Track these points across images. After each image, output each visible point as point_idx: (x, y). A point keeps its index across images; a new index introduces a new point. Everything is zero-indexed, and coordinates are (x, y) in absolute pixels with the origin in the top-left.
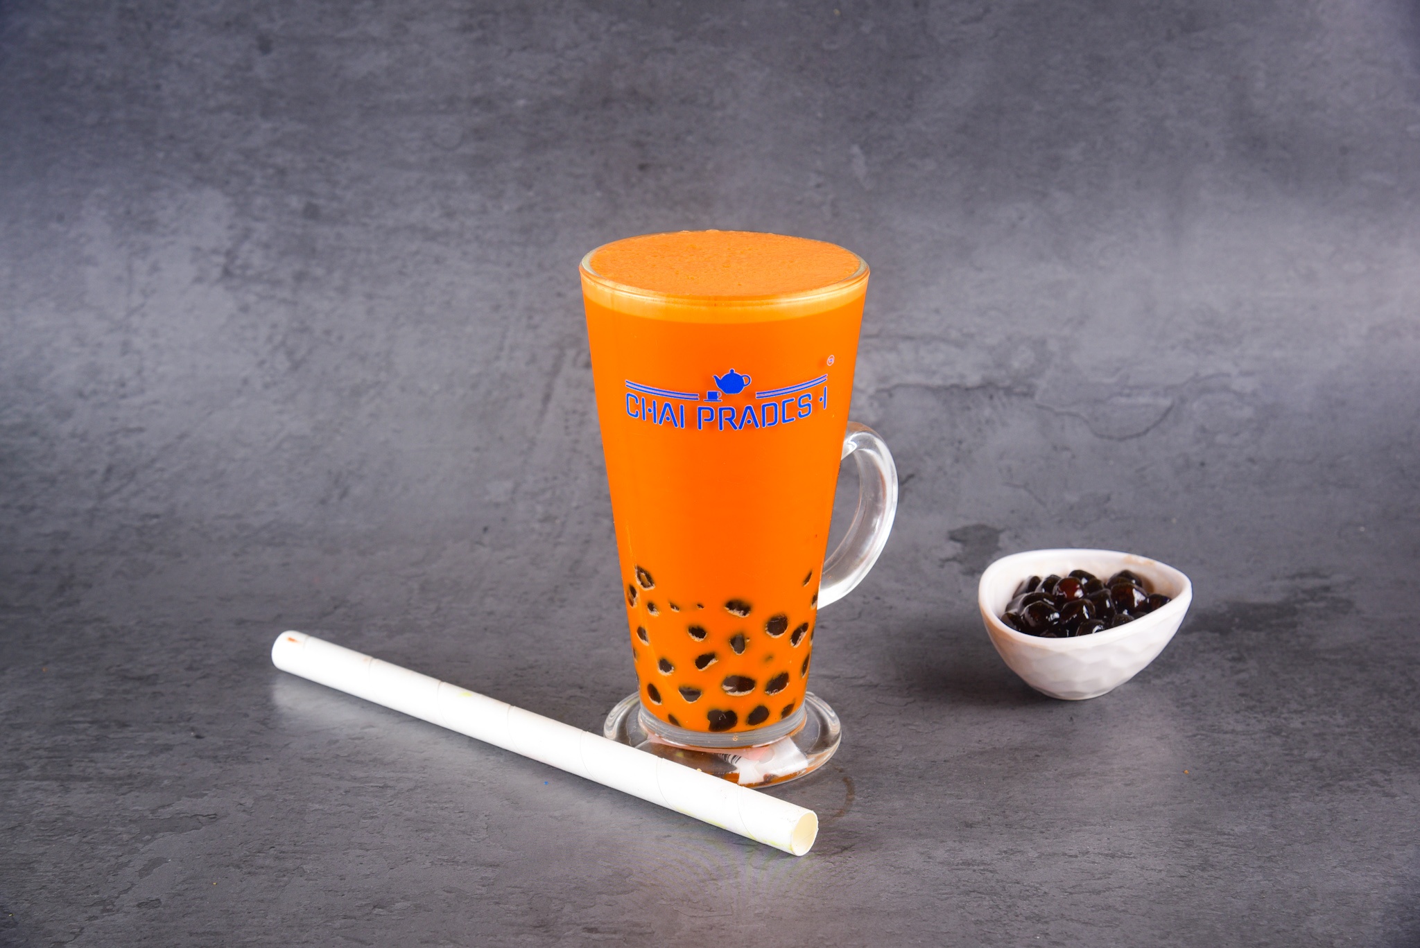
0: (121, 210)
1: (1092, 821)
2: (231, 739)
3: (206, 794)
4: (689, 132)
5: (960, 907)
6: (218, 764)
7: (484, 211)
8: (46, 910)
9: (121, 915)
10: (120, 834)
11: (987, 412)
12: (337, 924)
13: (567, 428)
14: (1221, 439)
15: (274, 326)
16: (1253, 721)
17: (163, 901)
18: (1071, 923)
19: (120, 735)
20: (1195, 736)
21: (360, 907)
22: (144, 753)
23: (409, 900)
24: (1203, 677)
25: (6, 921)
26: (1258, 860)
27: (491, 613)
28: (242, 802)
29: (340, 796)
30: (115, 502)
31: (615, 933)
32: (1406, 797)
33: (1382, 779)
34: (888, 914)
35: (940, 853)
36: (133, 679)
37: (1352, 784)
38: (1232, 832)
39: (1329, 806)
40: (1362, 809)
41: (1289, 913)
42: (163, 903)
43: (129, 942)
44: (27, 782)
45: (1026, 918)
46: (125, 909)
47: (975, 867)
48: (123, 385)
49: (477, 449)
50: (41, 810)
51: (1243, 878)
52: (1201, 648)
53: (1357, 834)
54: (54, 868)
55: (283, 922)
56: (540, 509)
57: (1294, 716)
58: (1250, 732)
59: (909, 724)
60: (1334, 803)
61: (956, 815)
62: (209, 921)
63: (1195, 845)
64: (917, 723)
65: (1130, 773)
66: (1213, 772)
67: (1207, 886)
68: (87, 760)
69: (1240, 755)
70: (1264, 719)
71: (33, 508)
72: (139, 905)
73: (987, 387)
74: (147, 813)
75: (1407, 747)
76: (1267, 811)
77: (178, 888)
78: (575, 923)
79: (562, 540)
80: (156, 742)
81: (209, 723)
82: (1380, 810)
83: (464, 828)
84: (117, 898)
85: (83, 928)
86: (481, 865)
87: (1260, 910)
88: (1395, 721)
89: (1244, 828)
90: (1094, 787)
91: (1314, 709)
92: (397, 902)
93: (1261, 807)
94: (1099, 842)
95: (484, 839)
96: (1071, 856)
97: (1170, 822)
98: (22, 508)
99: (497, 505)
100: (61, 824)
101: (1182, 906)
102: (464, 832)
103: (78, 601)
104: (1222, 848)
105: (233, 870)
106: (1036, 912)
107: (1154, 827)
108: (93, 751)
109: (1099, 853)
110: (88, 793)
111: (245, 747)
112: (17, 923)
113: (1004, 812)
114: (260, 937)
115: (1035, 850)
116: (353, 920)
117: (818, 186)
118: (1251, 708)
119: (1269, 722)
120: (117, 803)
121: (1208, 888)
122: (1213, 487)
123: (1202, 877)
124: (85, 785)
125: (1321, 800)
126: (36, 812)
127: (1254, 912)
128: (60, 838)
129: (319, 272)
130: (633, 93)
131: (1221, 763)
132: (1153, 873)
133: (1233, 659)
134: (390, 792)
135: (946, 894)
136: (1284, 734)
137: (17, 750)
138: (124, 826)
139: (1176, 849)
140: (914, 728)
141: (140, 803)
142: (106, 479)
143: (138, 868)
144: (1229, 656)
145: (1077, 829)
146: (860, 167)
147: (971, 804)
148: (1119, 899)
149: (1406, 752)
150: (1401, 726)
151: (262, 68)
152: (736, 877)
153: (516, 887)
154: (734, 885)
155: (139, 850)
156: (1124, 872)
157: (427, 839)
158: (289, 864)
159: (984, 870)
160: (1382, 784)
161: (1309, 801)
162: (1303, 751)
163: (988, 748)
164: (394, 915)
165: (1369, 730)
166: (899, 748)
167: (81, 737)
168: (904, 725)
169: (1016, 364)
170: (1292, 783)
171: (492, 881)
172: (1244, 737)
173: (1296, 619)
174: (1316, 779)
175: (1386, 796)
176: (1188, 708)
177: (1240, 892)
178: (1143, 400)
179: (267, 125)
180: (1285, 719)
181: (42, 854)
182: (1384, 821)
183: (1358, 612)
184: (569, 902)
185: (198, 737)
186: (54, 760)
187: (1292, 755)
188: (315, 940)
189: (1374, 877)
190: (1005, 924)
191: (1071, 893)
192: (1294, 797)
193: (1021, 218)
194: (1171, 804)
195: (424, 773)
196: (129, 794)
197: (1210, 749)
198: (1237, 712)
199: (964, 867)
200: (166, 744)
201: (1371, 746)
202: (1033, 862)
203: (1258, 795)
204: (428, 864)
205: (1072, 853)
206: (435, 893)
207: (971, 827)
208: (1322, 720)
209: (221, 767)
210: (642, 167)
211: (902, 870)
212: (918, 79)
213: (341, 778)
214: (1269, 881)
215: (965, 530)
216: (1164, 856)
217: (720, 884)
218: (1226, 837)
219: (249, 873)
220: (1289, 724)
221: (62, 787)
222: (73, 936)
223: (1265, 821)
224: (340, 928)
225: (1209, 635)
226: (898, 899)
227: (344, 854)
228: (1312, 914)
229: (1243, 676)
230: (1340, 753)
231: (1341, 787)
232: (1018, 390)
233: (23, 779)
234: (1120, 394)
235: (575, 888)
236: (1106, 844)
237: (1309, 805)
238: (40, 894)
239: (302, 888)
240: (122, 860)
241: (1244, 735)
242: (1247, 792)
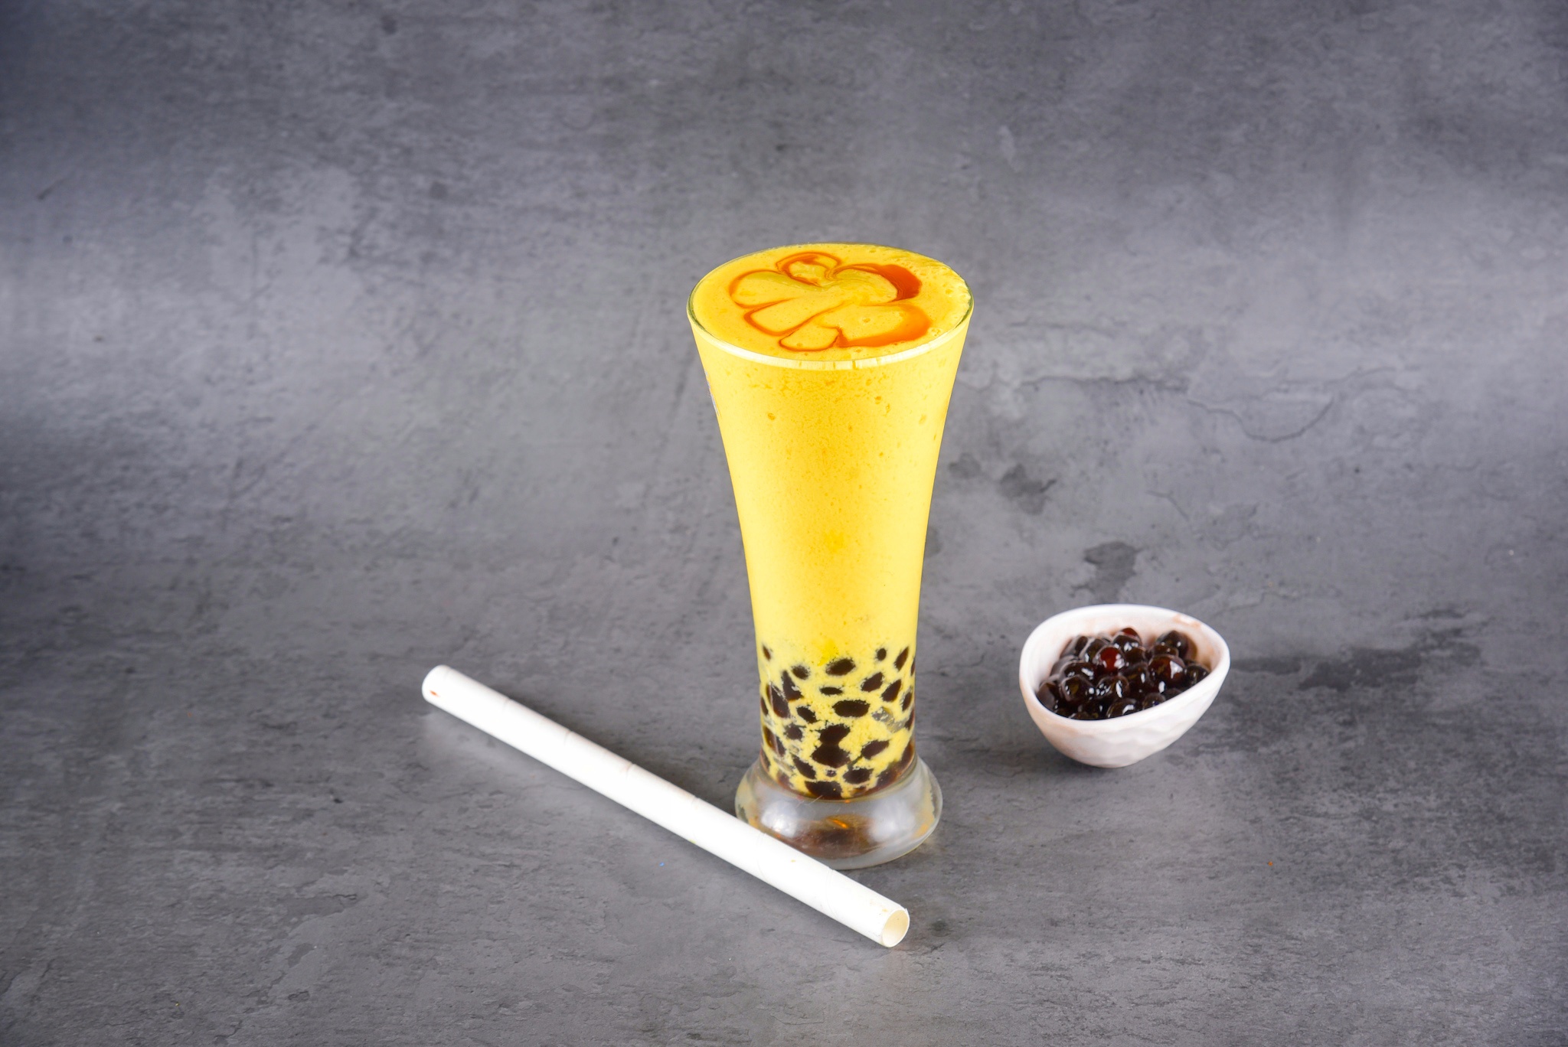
0: (245, 189)
1: (1171, 920)
2: (368, 805)
3: (346, 871)
4: (830, 113)
5: (1032, 1018)
6: (356, 835)
7: (616, 192)
8: (208, 1000)
9: (274, 1008)
10: (269, 915)
11: (1136, 409)
12: (467, 1023)
13: (700, 422)
14: (1379, 441)
15: (402, 309)
16: (1347, 802)
17: (311, 993)
18: (1131, 1039)
19: (264, 797)
20: (1287, 819)
21: (488, 1005)
22: (288, 818)
23: (531, 999)
24: (1310, 745)
25: (173, 1011)
26: (1318, 969)
27: (618, 650)
28: (379, 881)
29: (470, 876)
30: (246, 502)
31: (716, 1040)
32: (1474, 897)
33: (1457, 875)
34: (966, 1025)
35: (1023, 956)
36: (274, 727)
37: (1426, 881)
38: (1300, 937)
39: (1398, 907)
40: (1428, 911)
41: (1333, 1031)
42: (311, 996)
43: (283, 1038)
44: (182, 852)
45: (1091, 1032)
46: (278, 1001)
47: (1053, 973)
48: (250, 370)
49: (609, 446)
50: (197, 885)
51: (1299, 990)
52: (1315, 708)
53: (1417, 941)
54: (213, 951)
55: (418, 1020)
56: (671, 516)
57: (1389, 796)
58: (1343, 816)
59: (1013, 800)
60: (1404, 904)
61: (1044, 911)
62: (353, 1018)
63: (1262, 951)
64: (1021, 799)
65: (1217, 864)
66: (1297, 864)
67: (1264, 999)
68: (235, 826)
69: (1325, 844)
70: (1359, 799)
71: (166, 508)
72: (290, 998)
73: (1138, 380)
74: (293, 891)
75: (1490, 837)
76: (1338, 912)
77: (324, 979)
78: (680, 1028)
79: (692, 555)
80: (299, 806)
81: (347, 784)
82: (1445, 912)
83: (583, 916)
84: (270, 988)
85: (241, 1022)
86: (598, 960)
87: (1307, 1027)
88: (1486, 804)
89: (1312, 931)
90: (1179, 880)
91: (1410, 787)
92: (521, 1001)
93: (1334, 907)
94: (1173, 945)
95: (601, 930)
96: (1144, 962)
97: (1244, 924)
98: (155, 507)
99: (628, 511)
100: (215, 902)
101: (1237, 1021)
102: (583, 922)
103: (216, 626)
104: (1287, 954)
105: (372, 960)
106: (1102, 1025)
107: (1229, 930)
108: (240, 815)
109: (1171, 959)
110: (239, 865)
111: (381, 815)
112: (183, 1013)
113: (1090, 908)
114: (398, 1036)
115: (1112, 954)
116: (481, 1020)
117: (965, 167)
118: (1348, 786)
119: (1363, 803)
120: (266, 877)
121: (1264, 1001)
122: (1364, 497)
123: (1261, 988)
124: (235, 856)
125: (1392, 900)
126: (192, 887)
127: (1301, 1029)
128: (216, 918)
129: (447, 253)
130: (771, 73)
131: (1306, 853)
132: (1217, 983)
133: (1346, 724)
134: (516, 872)
135: (1022, 1003)
136: (1374, 818)
137: (170, 812)
138: (273, 906)
139: (1243, 956)
140: (1017, 804)
141: (285, 878)
142: (237, 476)
143: (288, 955)
144: (1341, 719)
145: (1155, 929)
146: (1008, 147)
147: (1060, 898)
148: (1180, 1011)
149: (1487, 843)
150: (1490, 811)
151: (386, 48)
152: (830, 979)
153: (628, 986)
154: (828, 988)
155: (287, 935)
156: (1190, 981)
157: (549, 929)
158: (423, 955)
159: (1060, 976)
160: (1454, 882)
161: (1380, 900)
162: (1388, 839)
163: (1086, 830)
164: (518, 1015)
165: (1458, 815)
166: (1000, 829)
167: (229, 798)
168: (1009, 801)
169: (1169, 356)
170: (1370, 879)
171: (607, 978)
172: (1335, 822)
173: (1417, 672)
174: (1393, 874)
175: (1455, 896)
176: (1287, 784)
177: (1294, 1006)
178: (1301, 396)
179: (392, 105)
180: (1379, 799)
181: (202, 936)
182: (1446, 926)
183: (1483, 663)
184: (676, 1004)
185: (337, 801)
186: (205, 825)
187: (1376, 844)
188: (447, 1042)
189: (1422, 991)
190: (1070, 1039)
191: (1137, 1005)
192: (1368, 895)
193: (1179, 201)
194: (1249, 902)
195: (549, 850)
196: (276, 868)
197: (1299, 836)
198: (1335, 791)
199: (1043, 972)
200: (307, 810)
201: (1456, 835)
202: (1108, 968)
203: (1334, 892)
204: (549, 958)
205: (1146, 958)
206: (555, 991)
207: (1056, 925)
208: (1415, 802)
209: (359, 839)
210: (780, 148)
211: (985, 975)
212: (1070, 60)
213: (471, 854)
214: (1323, 993)
215: (1102, 549)
216: (1231, 963)
217: (815, 987)
218: (1293, 942)
219: (387, 964)
220: (1382, 806)
221: (213, 859)
222: (233, 1030)
223: (1334, 924)
224: (469, 1029)
225: (1326, 691)
226: (977, 1009)
227: (473, 944)
228: (1355, 1032)
229: (1351, 744)
230: (1423, 843)
231: (1415, 883)
232: (1170, 384)
233: (179, 848)
234: (1278, 390)
235: (683, 988)
236: (1179, 948)
237: (1379, 905)
238: (202, 981)
239: (435, 983)
240: (273, 945)
241: (1335, 819)
242: (1324, 889)
